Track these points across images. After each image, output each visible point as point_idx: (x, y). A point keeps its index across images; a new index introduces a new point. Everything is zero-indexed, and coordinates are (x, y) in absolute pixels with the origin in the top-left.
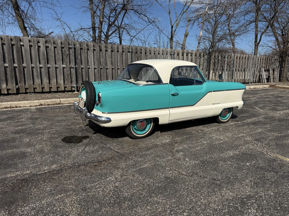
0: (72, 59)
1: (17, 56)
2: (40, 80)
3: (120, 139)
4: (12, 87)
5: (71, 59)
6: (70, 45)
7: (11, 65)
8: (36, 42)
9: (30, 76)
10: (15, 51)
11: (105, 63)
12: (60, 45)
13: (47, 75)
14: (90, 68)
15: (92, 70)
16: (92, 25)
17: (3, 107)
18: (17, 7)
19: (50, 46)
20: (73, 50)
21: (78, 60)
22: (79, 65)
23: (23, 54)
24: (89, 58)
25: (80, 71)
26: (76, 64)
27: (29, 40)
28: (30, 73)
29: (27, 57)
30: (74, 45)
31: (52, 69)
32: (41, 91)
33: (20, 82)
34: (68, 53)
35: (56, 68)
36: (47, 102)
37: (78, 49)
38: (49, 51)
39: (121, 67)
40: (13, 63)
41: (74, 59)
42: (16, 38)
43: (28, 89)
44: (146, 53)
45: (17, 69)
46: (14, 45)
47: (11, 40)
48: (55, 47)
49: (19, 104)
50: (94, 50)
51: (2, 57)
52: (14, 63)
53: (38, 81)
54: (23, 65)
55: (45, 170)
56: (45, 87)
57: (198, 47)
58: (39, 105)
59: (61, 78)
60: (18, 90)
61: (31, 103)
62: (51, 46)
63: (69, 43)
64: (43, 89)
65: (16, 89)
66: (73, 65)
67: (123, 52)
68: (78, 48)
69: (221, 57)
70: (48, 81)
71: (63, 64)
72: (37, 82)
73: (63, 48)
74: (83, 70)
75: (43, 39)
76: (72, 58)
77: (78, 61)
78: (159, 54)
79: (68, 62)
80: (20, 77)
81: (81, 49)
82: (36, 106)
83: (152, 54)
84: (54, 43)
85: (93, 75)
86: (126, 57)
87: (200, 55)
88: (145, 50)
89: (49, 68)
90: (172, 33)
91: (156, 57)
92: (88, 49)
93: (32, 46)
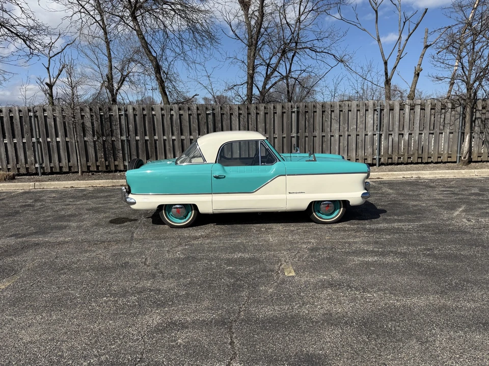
1: (148, 127)
6: (208, 110)
7: (142, 138)
8: (168, 110)
9: (162, 150)
10: (147, 121)
12: (195, 111)
18: (158, 69)
19: (184, 114)
20: (212, 116)
23: (156, 127)
24: (233, 125)
27: (162, 108)
28: (161, 147)
29: (159, 128)
30: (213, 110)
31: (186, 141)
34: (205, 121)
35: (191, 140)
37: (218, 115)
38: (183, 120)
39: (279, 135)
40: (145, 136)
41: (212, 128)
44: (323, 112)
45: (148, 142)
46: (145, 115)
47: (143, 109)
48: (190, 115)
50: (240, 114)
51: (133, 130)
53: (170, 156)
54: (155, 137)
57: (449, 91)
63: (206, 108)
67: (283, 113)
68: (218, 113)
71: (199, 135)
73: (200, 114)
78: (350, 111)
79: (206, 132)
80: (151, 152)
81: (222, 114)
84: (189, 110)
85: (238, 148)
86: (288, 120)
87: (444, 107)
88: (322, 106)
89: (182, 140)
90: (386, 74)
91: (344, 117)
92: (231, 114)
93: (164, 115)
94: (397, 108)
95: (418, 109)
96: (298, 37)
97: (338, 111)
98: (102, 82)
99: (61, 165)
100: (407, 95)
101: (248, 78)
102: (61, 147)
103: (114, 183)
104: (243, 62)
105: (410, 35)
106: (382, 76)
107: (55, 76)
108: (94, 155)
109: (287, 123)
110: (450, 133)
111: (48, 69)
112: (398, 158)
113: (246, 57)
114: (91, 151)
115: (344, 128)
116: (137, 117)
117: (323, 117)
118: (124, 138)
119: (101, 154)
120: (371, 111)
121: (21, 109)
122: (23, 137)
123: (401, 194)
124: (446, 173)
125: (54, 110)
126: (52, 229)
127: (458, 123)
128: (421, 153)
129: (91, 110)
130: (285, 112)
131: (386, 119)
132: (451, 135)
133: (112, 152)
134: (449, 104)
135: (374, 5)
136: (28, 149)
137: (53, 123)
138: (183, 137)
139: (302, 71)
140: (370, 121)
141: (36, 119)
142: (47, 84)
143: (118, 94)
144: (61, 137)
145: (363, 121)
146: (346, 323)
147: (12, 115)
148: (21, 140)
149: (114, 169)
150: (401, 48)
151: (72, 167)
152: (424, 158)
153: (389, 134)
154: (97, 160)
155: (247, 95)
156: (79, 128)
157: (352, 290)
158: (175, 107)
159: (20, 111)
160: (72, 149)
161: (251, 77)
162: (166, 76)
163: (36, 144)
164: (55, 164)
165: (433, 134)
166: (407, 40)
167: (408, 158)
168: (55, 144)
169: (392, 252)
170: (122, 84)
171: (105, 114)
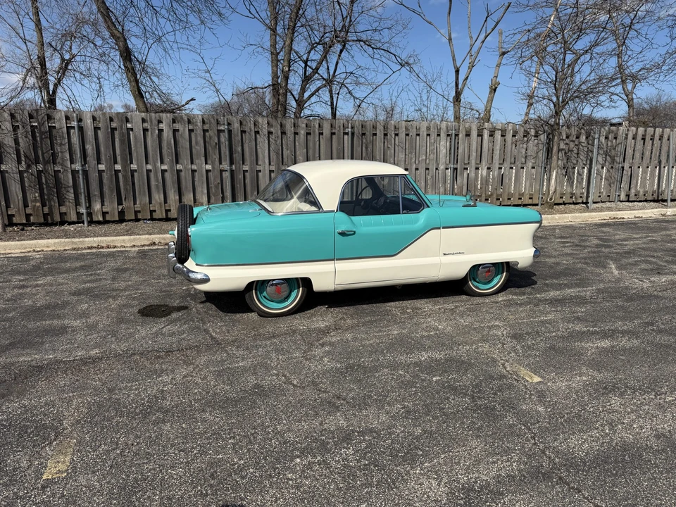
0: (225, 153)
1: (120, 149)
2: (162, 196)
3: (238, 316)
4: (112, 207)
5: (222, 152)
6: (221, 125)
7: (110, 167)
8: (155, 122)
9: (144, 188)
10: (117, 140)
11: (291, 158)
12: (200, 124)
13: (176, 186)
14: (260, 171)
15: (264, 176)
16: (273, 79)
17: (86, 246)
18: (127, 55)
19: (181, 129)
20: (226, 134)
21: (237, 155)
22: (238, 165)
23: (132, 146)
24: (259, 150)
25: (241, 176)
26: (231, 163)
27: (143, 119)
28: (143, 184)
29: (138, 151)
30: (229, 124)
31: (185, 174)
32: (165, 217)
33: (125, 198)
34: (216, 141)
35: (193, 171)
36: (164, 239)
37: (236, 133)
38: (180, 139)
40: (114, 164)
41: (228, 153)
42: (120, 116)
43: (139, 211)
45: (120, 175)
46: (115, 129)
47: (111, 120)
48: (191, 130)
49: (113, 241)
50: (270, 133)
51: (94, 153)
52: (115, 162)
53: (158, 197)
54: (132, 166)
55: (77, 356)
56: (172, 209)
57: (527, 114)
58: (149, 245)
59: (202, 192)
60: (122, 213)
61: (134, 239)
62: (183, 129)
63: (217, 120)
64: (169, 213)
65: (119, 212)
66: (225, 166)
67: (333, 134)
68: (236, 130)
69: (587, 138)
70: (177, 197)
71: (206, 163)
72: (156, 200)
73: (207, 131)
74: (247, 174)
75: (168, 115)
76: (225, 151)
77: (237, 157)
78: (418, 135)
79: (217, 160)
80: (126, 190)
81: (243, 132)
82: (144, 246)
83: (402, 135)
84: (189, 122)
86: (339, 144)
87: (526, 134)
88: (384, 128)
89: (179, 171)
90: (457, 85)
91: (411, 143)
92: (257, 132)
93: (147, 130)
94: (474, 133)
95: (498, 135)
97: (404, 135)
103: (76, 243)
105: (487, 36)
108: (20, 196)
109: (337, 150)
110: (532, 168)
114: (14, 188)
115: (411, 159)
116: (100, 133)
117: (384, 142)
118: (78, 166)
119: (33, 195)
120: (443, 136)
126: (39, 334)
127: (540, 156)
128: (500, 193)
129: (12, 116)
130: (334, 134)
131: (462, 147)
133: (55, 190)
134: (532, 130)
138: (179, 167)
140: (442, 150)
145: (434, 149)
149: (59, 220)
152: (504, 200)
153: (465, 169)
154: (26, 205)
161: (285, 77)
165: (513, 168)
166: (483, 42)
167: (486, 200)
170: (63, 74)
171: (41, 124)
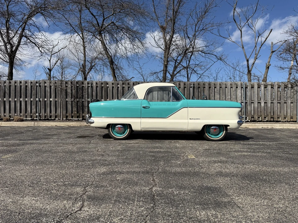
1: (104, 94)
8: (116, 84)
10: (103, 91)
18: (112, 63)
19: (125, 87)
23: (108, 93)
27: (112, 83)
29: (110, 95)
38: (125, 90)
40: (102, 99)
42: (105, 82)
46: (103, 87)
47: (102, 84)
48: (129, 87)
51: (95, 95)
54: (107, 100)
78: (226, 87)
84: (128, 84)
86: (187, 91)
87: (286, 87)
88: (209, 84)
90: (248, 67)
91: (223, 91)
93: (114, 87)
94: (256, 87)
95: (269, 87)
96: (194, 44)
97: (219, 88)
98: (79, 68)
99: (51, 115)
100: (262, 79)
101: (164, 67)
102: (52, 104)
104: (161, 58)
105: (262, 45)
106: (246, 68)
107: (53, 64)
108: (71, 109)
109: (187, 94)
110: (291, 103)
111: (50, 61)
112: (258, 118)
113: (163, 55)
114: (69, 107)
115: (223, 98)
116: (98, 88)
117: (209, 91)
118: (89, 100)
119: (75, 109)
120: (239, 88)
121: (32, 81)
122: (31, 98)
123: (262, 133)
124: (290, 126)
125: (50, 83)
126: (42, 138)
127: (296, 97)
128: (273, 115)
129: (71, 83)
130: (186, 87)
131: (249, 93)
132: (292, 104)
133: (82, 108)
134: (289, 85)
135: (239, 27)
136: (33, 105)
137: (49, 90)
139: (197, 65)
140: (239, 94)
141: (40, 88)
142: (48, 69)
143: (88, 75)
144: (53, 98)
145: (234, 94)
146: (233, 176)
147: (27, 85)
148: (30, 99)
150: (257, 53)
151: (57, 116)
152: (275, 118)
153: (252, 103)
154: (72, 113)
155: (163, 77)
156: (64, 93)
157: (235, 164)
158: (120, 83)
159: (31, 83)
160: (58, 105)
161: (166, 66)
162: (116, 66)
163: (38, 102)
164: (47, 114)
165: (280, 103)
166: (260, 48)
167: (265, 118)
168: (49, 102)
169: (260, 152)
170: (91, 70)
171: (80, 85)
